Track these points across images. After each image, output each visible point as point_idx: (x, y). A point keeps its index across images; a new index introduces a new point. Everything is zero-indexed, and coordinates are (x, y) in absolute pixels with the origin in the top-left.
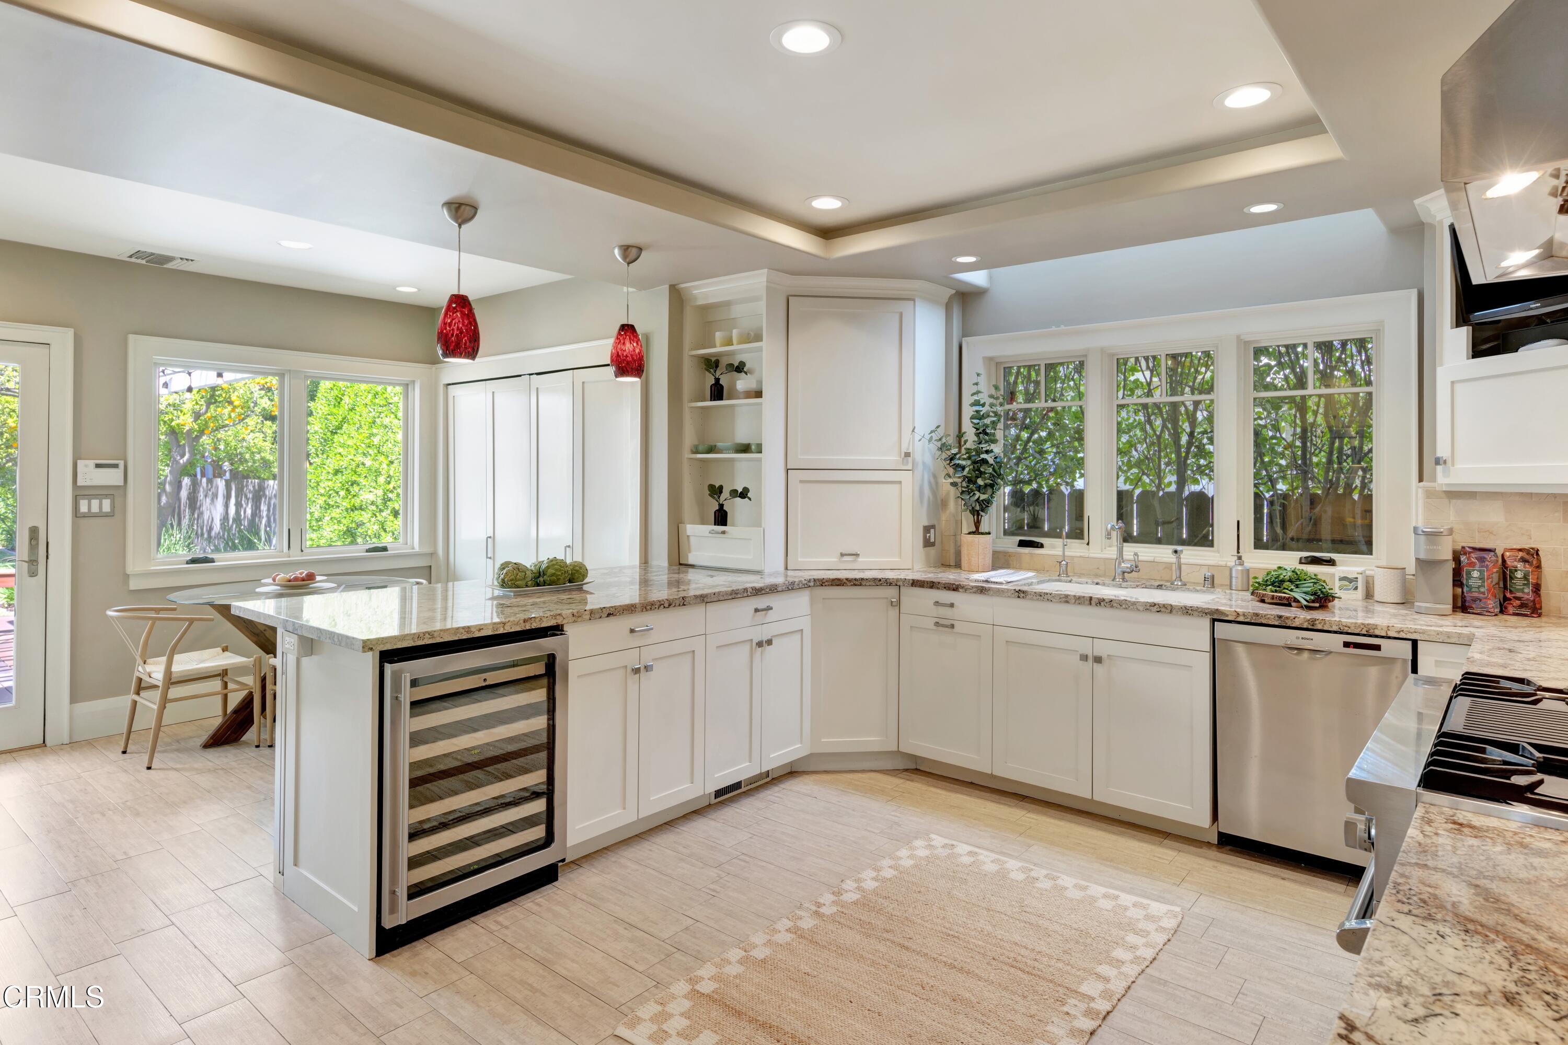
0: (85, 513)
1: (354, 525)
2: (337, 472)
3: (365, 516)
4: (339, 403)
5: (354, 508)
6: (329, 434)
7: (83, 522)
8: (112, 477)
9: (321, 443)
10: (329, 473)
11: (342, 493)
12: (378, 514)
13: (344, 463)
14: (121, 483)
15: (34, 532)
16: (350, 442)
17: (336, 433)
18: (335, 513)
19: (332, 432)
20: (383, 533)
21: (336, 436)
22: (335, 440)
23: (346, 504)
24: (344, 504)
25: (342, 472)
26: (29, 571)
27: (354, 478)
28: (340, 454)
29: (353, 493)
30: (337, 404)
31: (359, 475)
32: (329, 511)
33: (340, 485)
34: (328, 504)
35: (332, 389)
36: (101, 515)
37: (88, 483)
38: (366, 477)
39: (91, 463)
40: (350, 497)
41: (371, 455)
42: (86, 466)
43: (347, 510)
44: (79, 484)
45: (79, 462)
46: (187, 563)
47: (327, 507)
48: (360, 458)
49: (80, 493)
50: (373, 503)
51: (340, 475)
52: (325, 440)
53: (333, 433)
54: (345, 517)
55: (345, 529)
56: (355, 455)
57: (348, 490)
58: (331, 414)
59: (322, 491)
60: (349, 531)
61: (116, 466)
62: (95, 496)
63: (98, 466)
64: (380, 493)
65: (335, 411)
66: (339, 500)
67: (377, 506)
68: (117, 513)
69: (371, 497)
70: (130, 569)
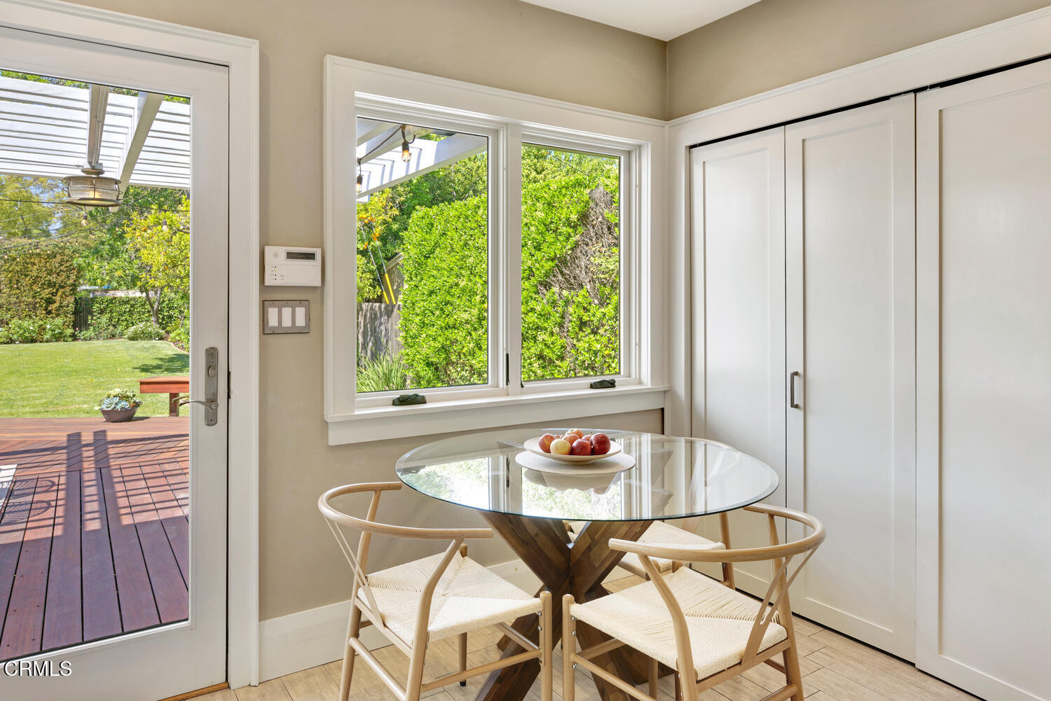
0: (275, 327)
1: (448, 343)
2: (431, 293)
3: (459, 335)
4: (431, 230)
5: (448, 327)
6: (423, 258)
7: (273, 340)
8: (305, 274)
9: (415, 267)
10: (424, 294)
11: (437, 313)
12: (473, 333)
13: (438, 284)
14: (318, 284)
15: (212, 354)
16: (444, 265)
17: (429, 257)
18: (432, 331)
19: (425, 256)
20: (477, 351)
21: (429, 260)
22: (429, 264)
23: (440, 323)
24: (439, 323)
25: (436, 293)
26: (207, 418)
27: (448, 298)
28: (433, 276)
29: (447, 312)
30: (429, 231)
31: (452, 296)
32: (424, 329)
33: (434, 305)
34: (423, 323)
35: (423, 218)
36: (294, 331)
37: (278, 282)
38: (459, 297)
39: (282, 251)
40: (444, 316)
41: (464, 276)
42: (276, 255)
43: (441, 328)
44: (267, 283)
45: (267, 249)
46: (394, 403)
47: (423, 325)
48: (453, 280)
49: (270, 296)
50: (467, 322)
51: (434, 296)
52: (419, 264)
53: (427, 257)
54: (440, 335)
55: (440, 346)
56: (448, 277)
57: (442, 309)
58: (425, 240)
59: (418, 311)
60: (443, 348)
61: (310, 256)
62: (287, 302)
63: (291, 256)
64: (475, 312)
65: (427, 237)
66: (433, 319)
67: (472, 325)
68: (311, 330)
69: (466, 316)
70: (331, 415)
